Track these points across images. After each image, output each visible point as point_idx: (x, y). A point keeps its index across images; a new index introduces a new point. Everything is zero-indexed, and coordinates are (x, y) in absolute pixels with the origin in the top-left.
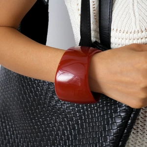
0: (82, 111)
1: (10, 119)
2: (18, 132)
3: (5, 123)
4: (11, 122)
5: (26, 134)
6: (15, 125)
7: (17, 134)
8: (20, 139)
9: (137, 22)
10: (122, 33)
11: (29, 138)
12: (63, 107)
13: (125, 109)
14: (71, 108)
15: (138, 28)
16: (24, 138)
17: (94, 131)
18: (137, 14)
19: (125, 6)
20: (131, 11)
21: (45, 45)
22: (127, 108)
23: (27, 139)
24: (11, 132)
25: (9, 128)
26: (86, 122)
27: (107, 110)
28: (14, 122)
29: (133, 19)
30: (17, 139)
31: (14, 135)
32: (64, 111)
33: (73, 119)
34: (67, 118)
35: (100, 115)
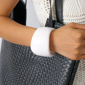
0: (48, 60)
1: (7, 71)
2: (12, 79)
3: (4, 74)
4: (7, 74)
5: (16, 79)
6: (9, 75)
7: (11, 80)
8: (13, 82)
11: (19, 81)
12: (38, 59)
14: (42, 59)
16: (16, 82)
17: (56, 70)
21: (26, 25)
23: (17, 82)
24: (8, 80)
25: (7, 77)
26: (51, 66)
27: (63, 57)
28: (9, 73)
30: (12, 83)
31: (9, 81)
32: (39, 61)
33: (44, 65)
34: (41, 65)
35: (59, 60)
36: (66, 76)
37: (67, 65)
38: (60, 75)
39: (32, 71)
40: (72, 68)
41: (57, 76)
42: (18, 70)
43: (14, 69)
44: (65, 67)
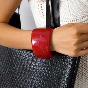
9: (72, 16)
10: (64, 22)
13: (72, 59)
14: (43, 68)
15: (72, 19)
17: (56, 77)
18: (71, 11)
19: (64, 8)
20: (68, 10)
22: (73, 59)
27: (62, 63)
29: (69, 14)
33: (44, 75)
34: (40, 75)
35: (59, 67)
36: (66, 81)
37: (67, 70)
38: (60, 82)
39: (32, 82)
40: (72, 73)
41: (57, 83)
42: (16, 83)
43: (11, 82)
44: (65, 73)
